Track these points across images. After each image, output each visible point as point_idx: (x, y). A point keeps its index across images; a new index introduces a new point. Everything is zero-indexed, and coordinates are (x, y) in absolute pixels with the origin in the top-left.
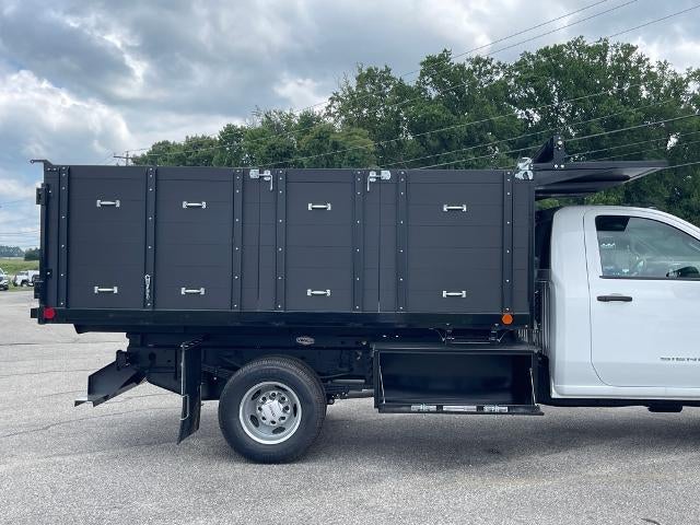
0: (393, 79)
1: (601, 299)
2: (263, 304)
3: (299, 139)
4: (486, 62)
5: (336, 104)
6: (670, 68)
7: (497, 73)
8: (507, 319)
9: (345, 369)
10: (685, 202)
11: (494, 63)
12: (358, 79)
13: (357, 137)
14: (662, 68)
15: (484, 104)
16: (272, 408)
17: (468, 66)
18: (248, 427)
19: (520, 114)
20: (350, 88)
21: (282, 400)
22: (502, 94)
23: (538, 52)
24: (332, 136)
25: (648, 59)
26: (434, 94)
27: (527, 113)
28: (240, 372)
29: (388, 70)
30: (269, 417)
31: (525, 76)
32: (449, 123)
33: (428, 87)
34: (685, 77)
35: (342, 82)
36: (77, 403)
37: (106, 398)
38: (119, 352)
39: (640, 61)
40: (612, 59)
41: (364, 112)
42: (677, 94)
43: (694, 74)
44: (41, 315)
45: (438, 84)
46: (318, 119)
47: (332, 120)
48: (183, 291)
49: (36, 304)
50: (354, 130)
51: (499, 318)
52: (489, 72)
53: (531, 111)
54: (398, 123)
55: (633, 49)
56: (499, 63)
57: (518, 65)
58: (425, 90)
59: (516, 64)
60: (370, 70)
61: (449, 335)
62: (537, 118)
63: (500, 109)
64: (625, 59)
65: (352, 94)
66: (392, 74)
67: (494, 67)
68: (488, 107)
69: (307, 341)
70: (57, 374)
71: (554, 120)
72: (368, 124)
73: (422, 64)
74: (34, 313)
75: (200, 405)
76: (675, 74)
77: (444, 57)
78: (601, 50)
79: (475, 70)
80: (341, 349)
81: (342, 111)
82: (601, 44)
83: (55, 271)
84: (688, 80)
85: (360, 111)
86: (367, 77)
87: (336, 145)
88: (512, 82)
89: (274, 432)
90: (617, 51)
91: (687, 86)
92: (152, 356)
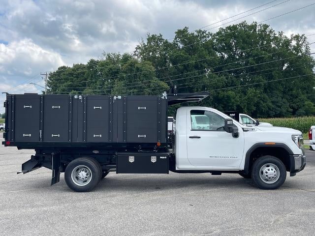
0: (163, 40)
1: (190, 137)
2: (79, 140)
3: (122, 66)
4: (203, 33)
5: (138, 50)
6: (284, 34)
7: (208, 37)
8: (159, 144)
9: (109, 161)
10: (290, 93)
11: (207, 33)
12: (148, 39)
13: (147, 65)
14: (281, 35)
15: (202, 51)
16: (83, 174)
17: (196, 34)
18: (74, 180)
19: (218, 54)
20: (144, 44)
21: (86, 172)
22: (210, 46)
23: (226, 28)
24: (136, 65)
25: (274, 31)
26: (181, 46)
27: (222, 54)
28: (72, 162)
29: (161, 36)
30: (82, 177)
31: (220, 38)
32: (187, 59)
33: (179, 43)
34: (290, 38)
35: (141, 41)
36: (18, 173)
37: (28, 172)
38: (32, 156)
39: (270, 32)
40: (259, 31)
41: (151, 54)
42: (287, 46)
43: (294, 37)
44: (5, 144)
45: (183, 42)
46: (131, 57)
47: (136, 57)
48: (53, 135)
49: (4, 140)
50: (146, 62)
51: (156, 144)
52: (205, 37)
53: (223, 54)
54: (165, 59)
55: (268, 26)
56: (209, 33)
57: (218, 34)
58: (177, 44)
59: (217, 33)
60: (153, 36)
61: (141, 149)
62: (226, 56)
63: (210, 52)
64: (264, 31)
65: (145, 46)
66: (163, 38)
67: (207, 35)
68: (204, 52)
69: (96, 152)
70: (13, 166)
71: (234, 58)
72: (153, 59)
73: (176, 33)
74: (3, 143)
75: (59, 174)
76: (286, 37)
77: (186, 30)
78: (254, 27)
79: (199, 36)
80: (108, 154)
81: (141, 54)
82: (254, 24)
83: (10, 129)
84: (291, 40)
85: (149, 54)
86: (152, 39)
87: (138, 69)
88: (215, 41)
89: (84, 182)
90: (261, 27)
91: (291, 42)
92: (44, 158)
